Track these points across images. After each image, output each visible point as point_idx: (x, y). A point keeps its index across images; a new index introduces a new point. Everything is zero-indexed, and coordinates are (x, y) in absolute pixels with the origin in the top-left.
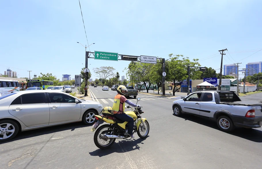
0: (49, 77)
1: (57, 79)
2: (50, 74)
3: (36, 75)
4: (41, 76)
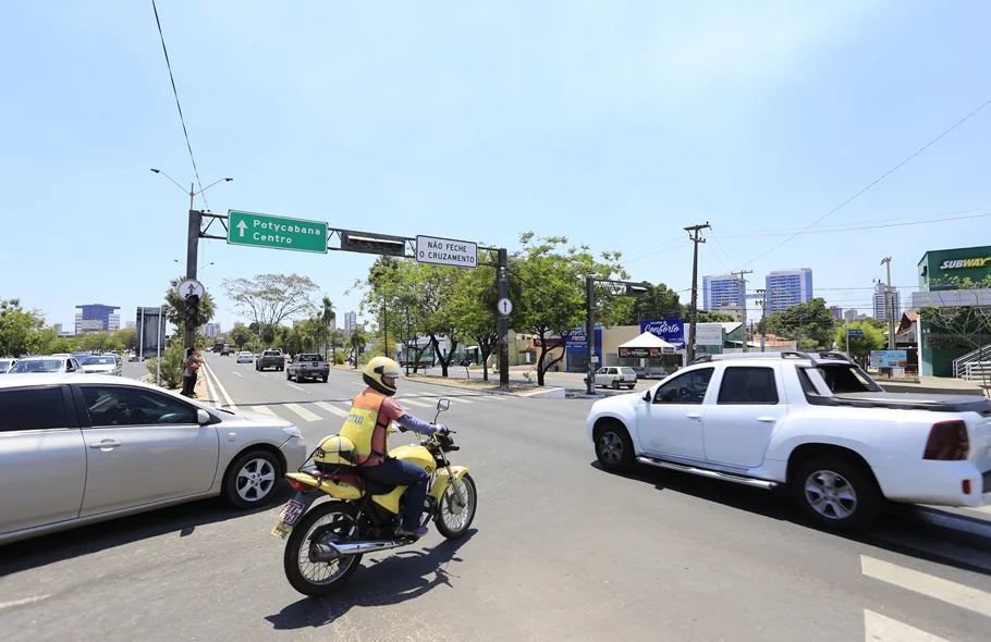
2: (10, 299)
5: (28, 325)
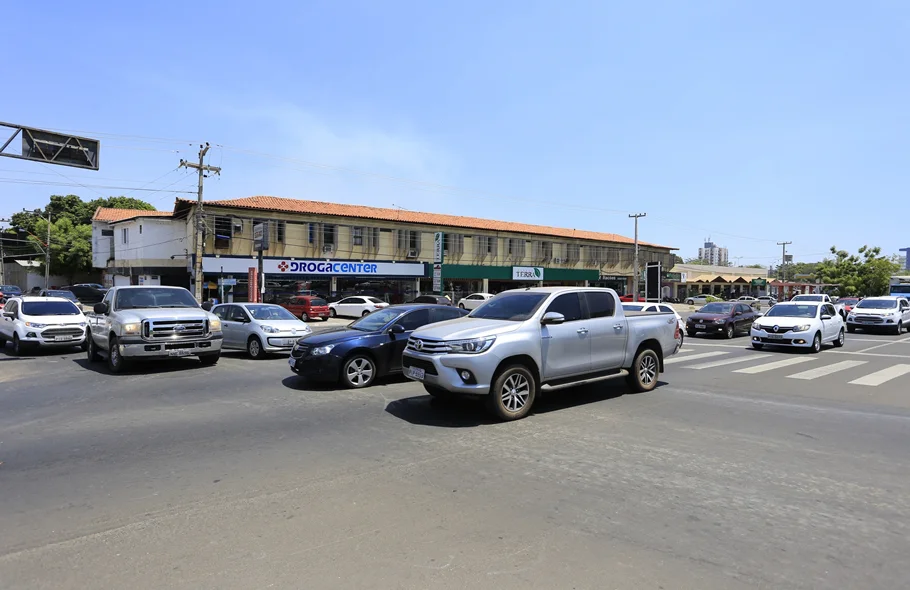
0: (868, 262)
3: (793, 256)
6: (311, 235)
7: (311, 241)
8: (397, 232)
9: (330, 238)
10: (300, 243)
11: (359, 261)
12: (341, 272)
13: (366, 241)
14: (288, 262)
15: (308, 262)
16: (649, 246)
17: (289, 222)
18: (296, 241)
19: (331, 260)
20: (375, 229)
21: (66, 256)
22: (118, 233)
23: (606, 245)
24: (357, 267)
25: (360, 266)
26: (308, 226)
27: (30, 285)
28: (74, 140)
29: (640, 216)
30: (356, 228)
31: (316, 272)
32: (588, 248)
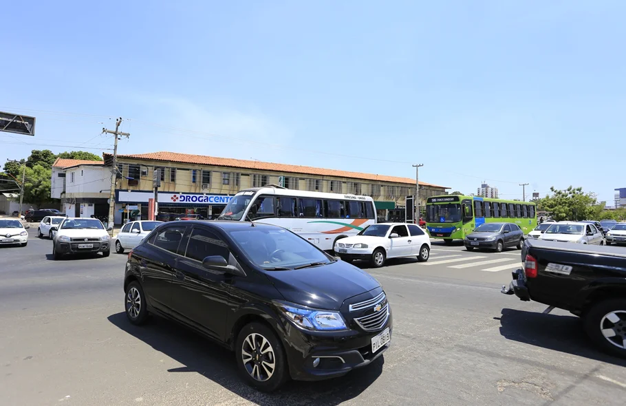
0: (573, 197)
1: (598, 202)
2: (576, 188)
3: (538, 194)
4: (552, 194)
5: (587, 202)
6: (194, 177)
7: (194, 182)
8: (253, 175)
9: (207, 179)
10: (187, 183)
11: (226, 195)
12: (214, 202)
13: (231, 182)
14: (178, 196)
15: (191, 196)
16: (430, 186)
17: (178, 169)
18: (183, 181)
19: (207, 194)
20: (238, 174)
21: (36, 191)
22: (68, 175)
23: (400, 185)
24: (226, 199)
25: (227, 198)
26: (192, 172)
27: (12, 210)
28: (18, 117)
29: (420, 166)
30: (225, 173)
31: (197, 202)
32: (386, 187)
